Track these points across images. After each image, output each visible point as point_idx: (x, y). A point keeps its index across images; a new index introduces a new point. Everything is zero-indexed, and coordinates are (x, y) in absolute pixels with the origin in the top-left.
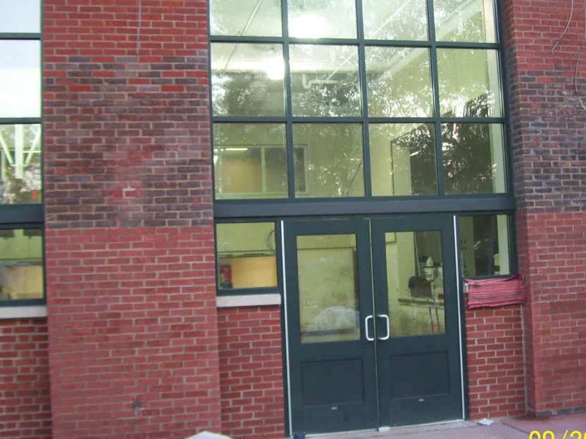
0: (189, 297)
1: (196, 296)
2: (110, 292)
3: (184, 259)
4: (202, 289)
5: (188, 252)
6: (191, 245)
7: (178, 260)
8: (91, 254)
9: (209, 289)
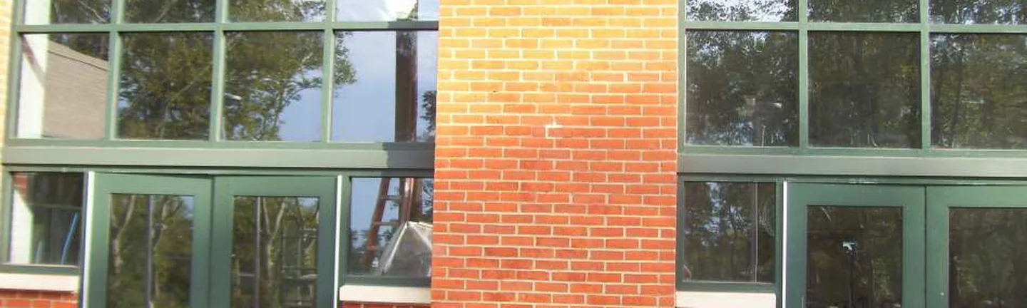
0: (634, 290)
1: (644, 290)
2: (520, 275)
3: (630, 232)
4: (654, 279)
5: (637, 222)
6: (641, 211)
7: (621, 234)
8: (496, 218)
9: (664, 279)
